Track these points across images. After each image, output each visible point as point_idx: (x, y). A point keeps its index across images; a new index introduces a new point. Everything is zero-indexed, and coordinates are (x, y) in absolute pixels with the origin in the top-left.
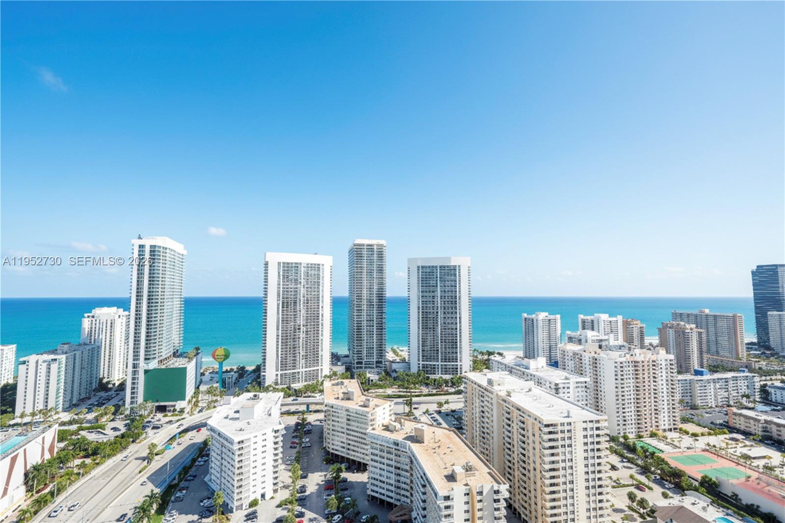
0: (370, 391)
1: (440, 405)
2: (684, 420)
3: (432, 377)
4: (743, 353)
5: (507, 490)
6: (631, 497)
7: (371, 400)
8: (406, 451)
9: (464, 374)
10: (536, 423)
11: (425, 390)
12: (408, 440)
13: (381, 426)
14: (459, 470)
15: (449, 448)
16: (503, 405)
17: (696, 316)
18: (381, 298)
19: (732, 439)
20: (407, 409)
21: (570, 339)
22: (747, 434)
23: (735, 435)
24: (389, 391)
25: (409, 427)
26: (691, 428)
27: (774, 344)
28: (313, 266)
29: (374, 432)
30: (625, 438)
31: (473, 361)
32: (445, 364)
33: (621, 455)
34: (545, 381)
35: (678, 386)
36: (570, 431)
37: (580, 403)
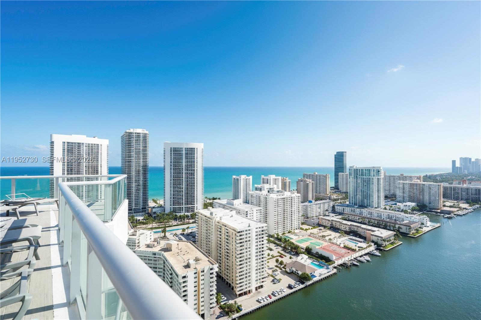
0: (137, 227)
1: (184, 230)
2: (303, 224)
3: (178, 214)
4: (329, 191)
5: (217, 267)
6: (277, 261)
7: (138, 231)
8: (160, 257)
9: (198, 210)
10: (234, 231)
11: (174, 223)
12: (162, 251)
13: (144, 245)
14: (192, 262)
15: (186, 251)
16: (217, 225)
17: (313, 175)
18: (145, 168)
20: (163, 234)
21: (256, 189)
22: (325, 227)
23: (320, 228)
24: (150, 226)
25: (163, 243)
26: (305, 227)
27: (340, 187)
28: (93, 145)
29: (139, 249)
30: (278, 235)
31: (204, 204)
32: (187, 206)
33: (275, 243)
34: (241, 211)
35: (301, 209)
36: (250, 234)
37: (257, 221)
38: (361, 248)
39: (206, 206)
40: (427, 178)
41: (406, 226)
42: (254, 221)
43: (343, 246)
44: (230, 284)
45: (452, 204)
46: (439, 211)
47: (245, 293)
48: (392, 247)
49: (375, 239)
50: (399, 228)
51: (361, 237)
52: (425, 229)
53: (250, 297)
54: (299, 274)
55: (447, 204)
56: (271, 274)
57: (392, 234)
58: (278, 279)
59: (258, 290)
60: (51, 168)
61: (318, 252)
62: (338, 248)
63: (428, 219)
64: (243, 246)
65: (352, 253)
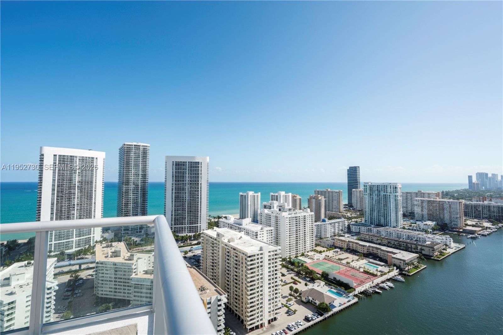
0: (134, 249)
1: (186, 252)
2: (317, 245)
3: (180, 235)
4: (342, 209)
5: (226, 297)
6: (291, 288)
7: (135, 255)
9: (202, 231)
10: (244, 256)
13: (142, 271)
16: (225, 248)
17: (325, 192)
18: (144, 182)
19: (335, 252)
21: (265, 207)
22: (341, 249)
23: (337, 250)
24: (148, 248)
26: (319, 249)
27: (354, 204)
28: (88, 159)
29: (136, 276)
30: (290, 258)
31: (209, 223)
32: (190, 226)
33: (287, 268)
34: (250, 231)
35: (315, 228)
36: (262, 258)
37: (268, 242)
38: (383, 274)
39: (211, 225)
40: (446, 194)
41: (429, 247)
42: (265, 243)
43: (362, 271)
44: (239, 317)
45: (474, 223)
46: (461, 230)
47: (257, 327)
48: (416, 271)
49: (397, 262)
50: (422, 249)
51: (381, 260)
52: (450, 251)
53: (262, 332)
54: (316, 303)
55: (469, 222)
56: (285, 304)
57: (416, 256)
58: (294, 310)
59: (271, 323)
60: (39, 183)
61: (335, 277)
62: (357, 273)
63: (451, 239)
64: (255, 272)
65: (374, 278)
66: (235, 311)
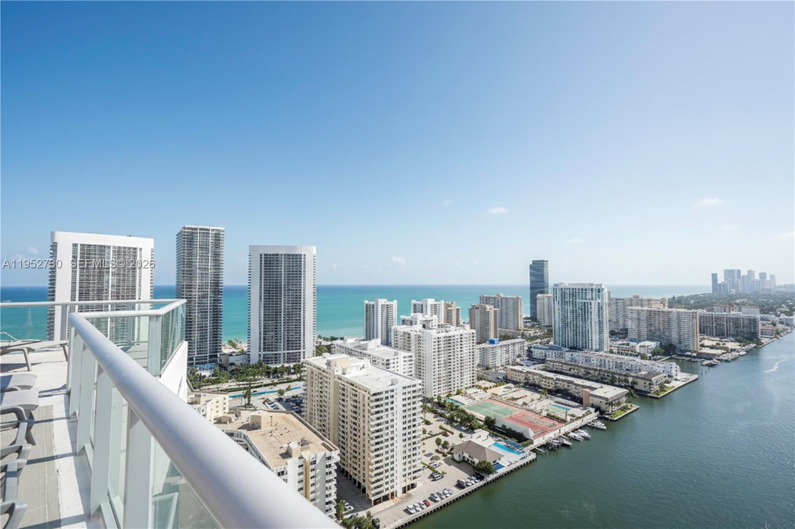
0: (202, 388)
1: (281, 392)
2: (479, 379)
3: (273, 366)
4: (521, 325)
5: (338, 455)
6: (438, 442)
7: (202, 395)
8: (241, 440)
9: (306, 359)
10: (366, 394)
11: (265, 380)
12: (244, 429)
13: (212, 420)
14: (294, 446)
15: (285, 429)
16: (338, 382)
17: (495, 298)
19: (507, 388)
20: (244, 401)
21: (404, 322)
23: (509, 385)
24: (225, 386)
25: (246, 416)
26: (482, 383)
27: (539, 317)
28: (127, 249)
30: (439, 398)
31: (317, 347)
32: (288, 351)
33: (435, 412)
34: (378, 359)
35: (477, 353)
36: (392, 396)
37: (406, 375)
38: (575, 418)
39: (319, 351)
40: (675, 302)
41: (645, 379)
42: (400, 375)
43: (546, 415)
44: (359, 484)
45: (714, 343)
46: (695, 354)
47: (386, 498)
48: (623, 415)
49: (596, 401)
50: (634, 383)
51: (574, 398)
52: (675, 384)
53: (393, 504)
54: (474, 463)
55: (707, 342)
56: (428, 464)
57: (624, 392)
58: (441, 473)
59: (407, 492)
60: (50, 288)
61: (505, 425)
62: (538, 417)
63: (678, 367)
64: (382, 417)
65: (561, 425)
66: (353, 476)
